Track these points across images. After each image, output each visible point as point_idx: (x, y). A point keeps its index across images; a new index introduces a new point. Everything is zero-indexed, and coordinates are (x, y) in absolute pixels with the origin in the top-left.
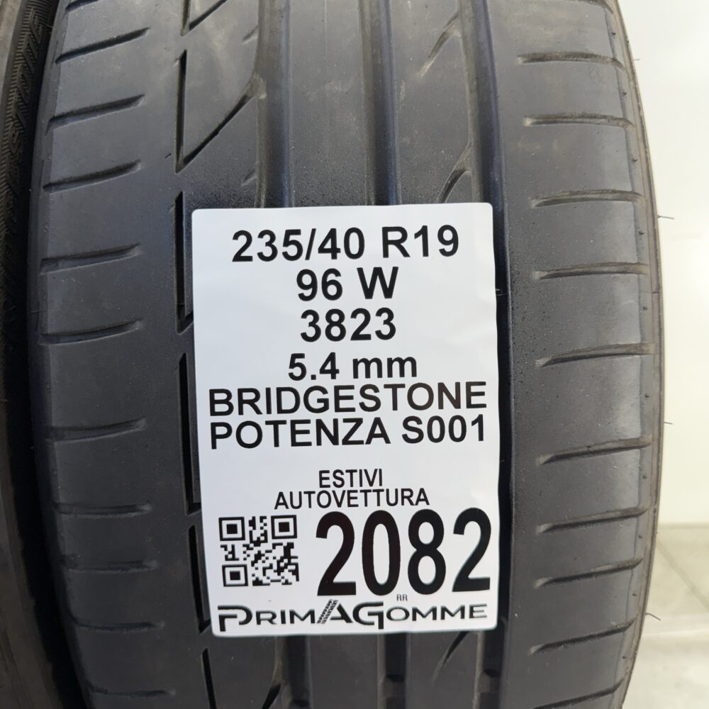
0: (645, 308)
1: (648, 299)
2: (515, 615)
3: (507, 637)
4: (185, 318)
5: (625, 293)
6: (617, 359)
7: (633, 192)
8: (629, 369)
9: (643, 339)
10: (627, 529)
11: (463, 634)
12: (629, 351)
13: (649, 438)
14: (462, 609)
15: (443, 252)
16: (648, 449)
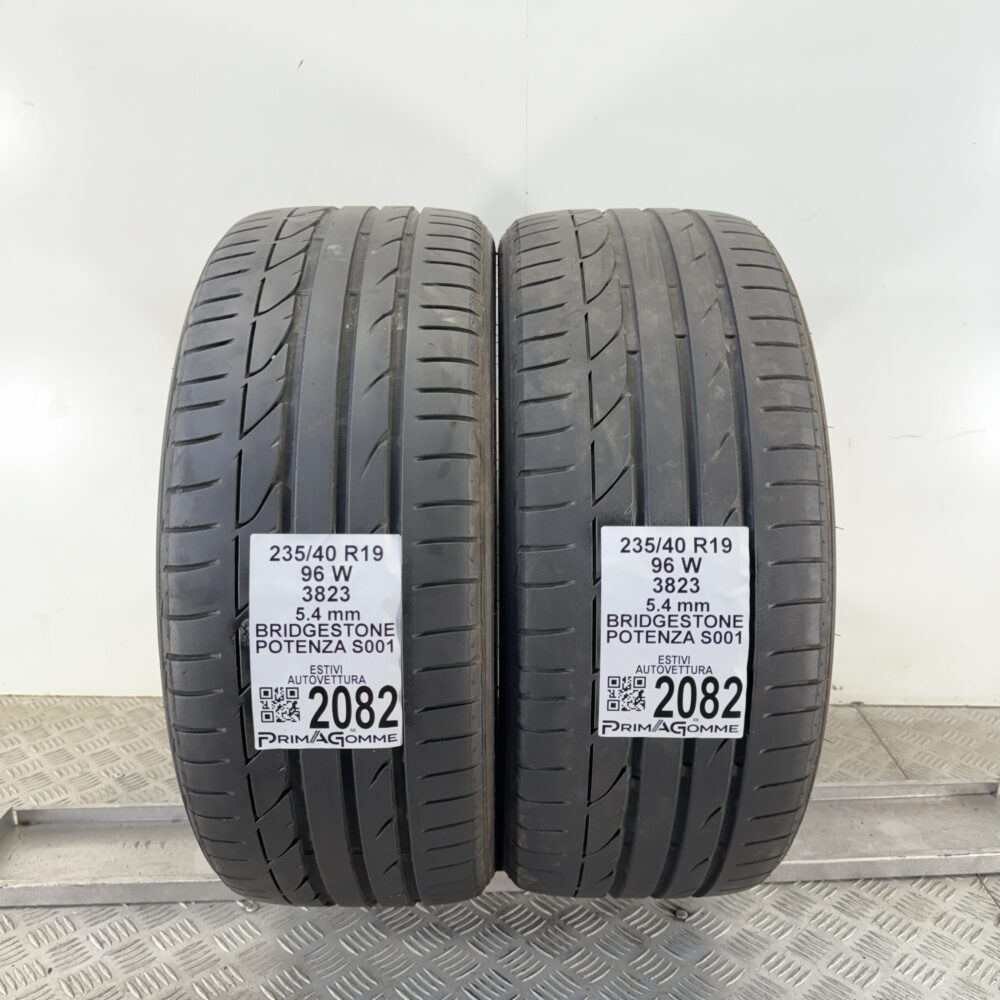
0: (824, 580)
1: (826, 575)
2: (752, 731)
3: (748, 743)
4: (597, 579)
5: (815, 573)
6: (809, 605)
7: (821, 521)
8: (814, 611)
9: (822, 595)
10: (812, 689)
11: (726, 740)
12: (815, 601)
13: (824, 644)
14: (726, 727)
15: (724, 551)
16: (823, 651)
